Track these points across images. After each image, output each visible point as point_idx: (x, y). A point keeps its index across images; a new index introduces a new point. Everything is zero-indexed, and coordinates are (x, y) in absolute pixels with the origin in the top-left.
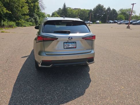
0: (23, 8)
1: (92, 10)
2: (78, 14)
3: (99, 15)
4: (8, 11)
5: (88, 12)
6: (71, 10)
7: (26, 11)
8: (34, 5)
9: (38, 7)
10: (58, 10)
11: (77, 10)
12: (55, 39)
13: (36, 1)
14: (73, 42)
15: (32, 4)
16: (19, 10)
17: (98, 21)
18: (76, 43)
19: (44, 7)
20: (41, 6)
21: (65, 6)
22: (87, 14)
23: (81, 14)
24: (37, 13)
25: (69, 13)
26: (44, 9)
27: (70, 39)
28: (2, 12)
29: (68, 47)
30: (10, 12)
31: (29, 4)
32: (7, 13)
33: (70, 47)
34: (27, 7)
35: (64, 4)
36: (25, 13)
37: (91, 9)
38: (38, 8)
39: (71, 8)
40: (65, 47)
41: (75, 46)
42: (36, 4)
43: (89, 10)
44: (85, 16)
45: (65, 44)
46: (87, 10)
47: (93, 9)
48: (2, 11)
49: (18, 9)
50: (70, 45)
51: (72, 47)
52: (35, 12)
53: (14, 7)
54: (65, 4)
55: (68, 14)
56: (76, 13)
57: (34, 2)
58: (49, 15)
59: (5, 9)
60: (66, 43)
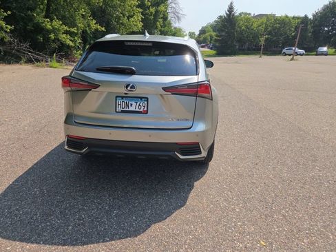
0: (132, 19)
1: (310, 17)
2: (266, 29)
3: (328, 31)
4: (99, 27)
5: (294, 23)
6: (248, 20)
7: (136, 25)
8: (157, 12)
9: (164, 15)
10: (216, 21)
11: (264, 20)
12: (94, 85)
13: (163, 3)
14: (141, 98)
15: (151, 10)
16: (122, 24)
17: (325, 49)
18: (147, 101)
19: (179, 15)
20: (174, 13)
21: (231, 9)
22: (293, 29)
23: (274, 29)
24: (163, 29)
25: (240, 28)
26: (179, 19)
27: (129, 88)
28: (87, 29)
29: (127, 109)
30: (103, 29)
31: (145, 10)
32: (97, 30)
33: (131, 109)
34: (140, 17)
35: (229, 4)
36: (135, 29)
37: (306, 16)
38: (165, 18)
39: (250, 14)
40: (119, 109)
41: (146, 109)
42: (162, 8)
43: (298, 18)
44: (286, 33)
45: (119, 101)
46: (294, 17)
47: (314, 16)
48: (89, 25)
49: (121, 21)
50: (131, 105)
51: (137, 109)
52: (156, 28)
53: (112, 16)
54: (231, 3)
55: (239, 30)
56: (260, 28)
57: (158, 5)
58: (194, 33)
59: (94, 21)
60: (122, 97)
